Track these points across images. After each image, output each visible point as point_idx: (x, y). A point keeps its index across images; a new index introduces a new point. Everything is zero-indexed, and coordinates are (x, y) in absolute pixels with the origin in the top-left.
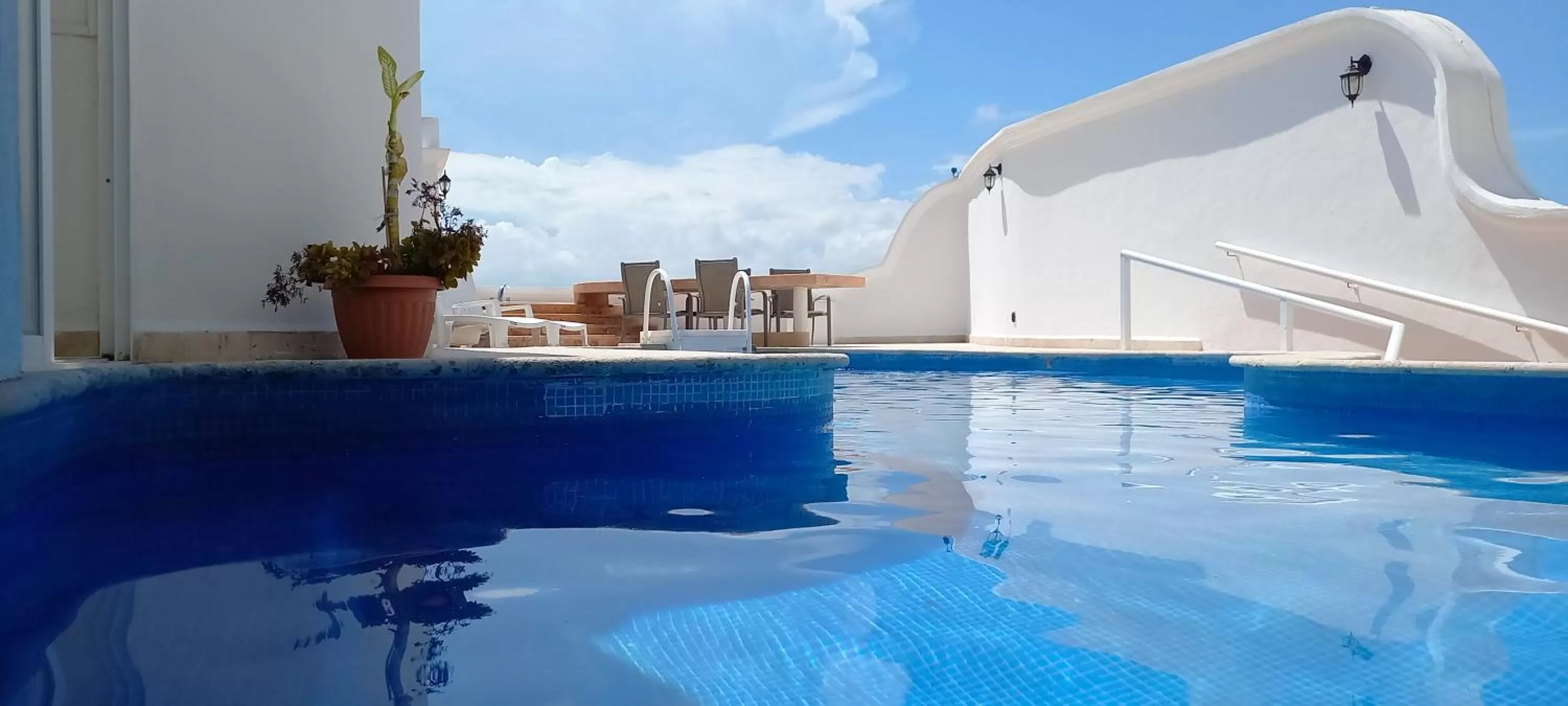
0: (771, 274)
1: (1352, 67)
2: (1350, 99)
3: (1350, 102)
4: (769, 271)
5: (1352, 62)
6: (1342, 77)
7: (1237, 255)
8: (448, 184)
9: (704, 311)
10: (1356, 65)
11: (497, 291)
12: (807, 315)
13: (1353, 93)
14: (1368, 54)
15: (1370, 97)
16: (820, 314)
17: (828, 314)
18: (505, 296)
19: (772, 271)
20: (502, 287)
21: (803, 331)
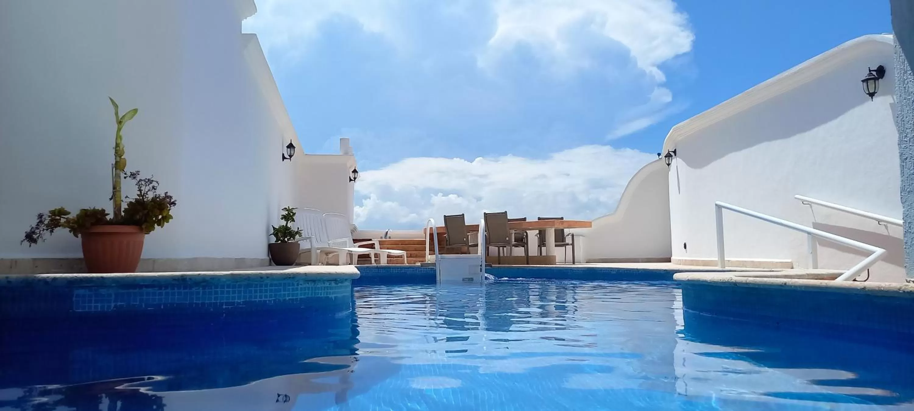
0: (538, 220)
1: (870, 74)
2: (870, 96)
3: (870, 98)
4: (537, 219)
5: (870, 71)
6: (863, 81)
7: (810, 204)
8: (356, 174)
9: (490, 243)
10: (874, 73)
11: (384, 233)
12: (554, 246)
13: (872, 91)
14: (882, 65)
15: (884, 94)
16: (568, 244)
17: (573, 244)
18: (388, 236)
19: (539, 219)
20: (387, 230)
21: (549, 255)
